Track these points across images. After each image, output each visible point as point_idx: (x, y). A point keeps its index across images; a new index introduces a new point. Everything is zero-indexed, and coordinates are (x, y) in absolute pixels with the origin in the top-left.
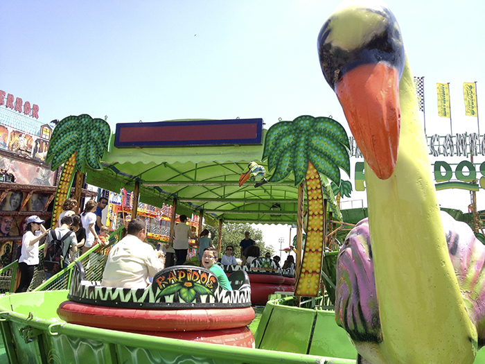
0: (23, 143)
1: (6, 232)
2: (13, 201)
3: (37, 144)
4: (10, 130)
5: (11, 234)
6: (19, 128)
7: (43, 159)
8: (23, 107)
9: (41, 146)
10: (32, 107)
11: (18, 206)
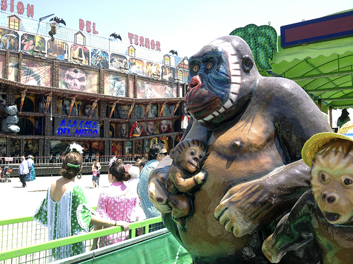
0: (154, 70)
1: (152, 132)
2: (153, 110)
3: (163, 69)
4: (145, 62)
5: (155, 133)
6: (150, 60)
7: (168, 80)
8: (150, 44)
9: (166, 71)
10: (156, 44)
11: (156, 113)
